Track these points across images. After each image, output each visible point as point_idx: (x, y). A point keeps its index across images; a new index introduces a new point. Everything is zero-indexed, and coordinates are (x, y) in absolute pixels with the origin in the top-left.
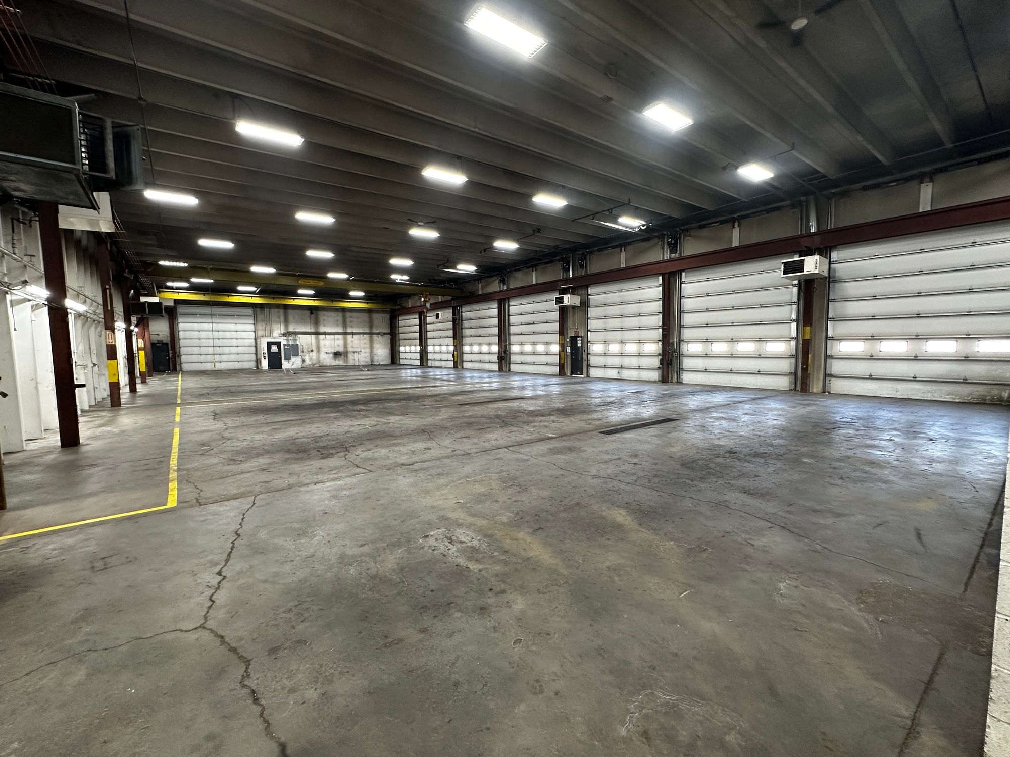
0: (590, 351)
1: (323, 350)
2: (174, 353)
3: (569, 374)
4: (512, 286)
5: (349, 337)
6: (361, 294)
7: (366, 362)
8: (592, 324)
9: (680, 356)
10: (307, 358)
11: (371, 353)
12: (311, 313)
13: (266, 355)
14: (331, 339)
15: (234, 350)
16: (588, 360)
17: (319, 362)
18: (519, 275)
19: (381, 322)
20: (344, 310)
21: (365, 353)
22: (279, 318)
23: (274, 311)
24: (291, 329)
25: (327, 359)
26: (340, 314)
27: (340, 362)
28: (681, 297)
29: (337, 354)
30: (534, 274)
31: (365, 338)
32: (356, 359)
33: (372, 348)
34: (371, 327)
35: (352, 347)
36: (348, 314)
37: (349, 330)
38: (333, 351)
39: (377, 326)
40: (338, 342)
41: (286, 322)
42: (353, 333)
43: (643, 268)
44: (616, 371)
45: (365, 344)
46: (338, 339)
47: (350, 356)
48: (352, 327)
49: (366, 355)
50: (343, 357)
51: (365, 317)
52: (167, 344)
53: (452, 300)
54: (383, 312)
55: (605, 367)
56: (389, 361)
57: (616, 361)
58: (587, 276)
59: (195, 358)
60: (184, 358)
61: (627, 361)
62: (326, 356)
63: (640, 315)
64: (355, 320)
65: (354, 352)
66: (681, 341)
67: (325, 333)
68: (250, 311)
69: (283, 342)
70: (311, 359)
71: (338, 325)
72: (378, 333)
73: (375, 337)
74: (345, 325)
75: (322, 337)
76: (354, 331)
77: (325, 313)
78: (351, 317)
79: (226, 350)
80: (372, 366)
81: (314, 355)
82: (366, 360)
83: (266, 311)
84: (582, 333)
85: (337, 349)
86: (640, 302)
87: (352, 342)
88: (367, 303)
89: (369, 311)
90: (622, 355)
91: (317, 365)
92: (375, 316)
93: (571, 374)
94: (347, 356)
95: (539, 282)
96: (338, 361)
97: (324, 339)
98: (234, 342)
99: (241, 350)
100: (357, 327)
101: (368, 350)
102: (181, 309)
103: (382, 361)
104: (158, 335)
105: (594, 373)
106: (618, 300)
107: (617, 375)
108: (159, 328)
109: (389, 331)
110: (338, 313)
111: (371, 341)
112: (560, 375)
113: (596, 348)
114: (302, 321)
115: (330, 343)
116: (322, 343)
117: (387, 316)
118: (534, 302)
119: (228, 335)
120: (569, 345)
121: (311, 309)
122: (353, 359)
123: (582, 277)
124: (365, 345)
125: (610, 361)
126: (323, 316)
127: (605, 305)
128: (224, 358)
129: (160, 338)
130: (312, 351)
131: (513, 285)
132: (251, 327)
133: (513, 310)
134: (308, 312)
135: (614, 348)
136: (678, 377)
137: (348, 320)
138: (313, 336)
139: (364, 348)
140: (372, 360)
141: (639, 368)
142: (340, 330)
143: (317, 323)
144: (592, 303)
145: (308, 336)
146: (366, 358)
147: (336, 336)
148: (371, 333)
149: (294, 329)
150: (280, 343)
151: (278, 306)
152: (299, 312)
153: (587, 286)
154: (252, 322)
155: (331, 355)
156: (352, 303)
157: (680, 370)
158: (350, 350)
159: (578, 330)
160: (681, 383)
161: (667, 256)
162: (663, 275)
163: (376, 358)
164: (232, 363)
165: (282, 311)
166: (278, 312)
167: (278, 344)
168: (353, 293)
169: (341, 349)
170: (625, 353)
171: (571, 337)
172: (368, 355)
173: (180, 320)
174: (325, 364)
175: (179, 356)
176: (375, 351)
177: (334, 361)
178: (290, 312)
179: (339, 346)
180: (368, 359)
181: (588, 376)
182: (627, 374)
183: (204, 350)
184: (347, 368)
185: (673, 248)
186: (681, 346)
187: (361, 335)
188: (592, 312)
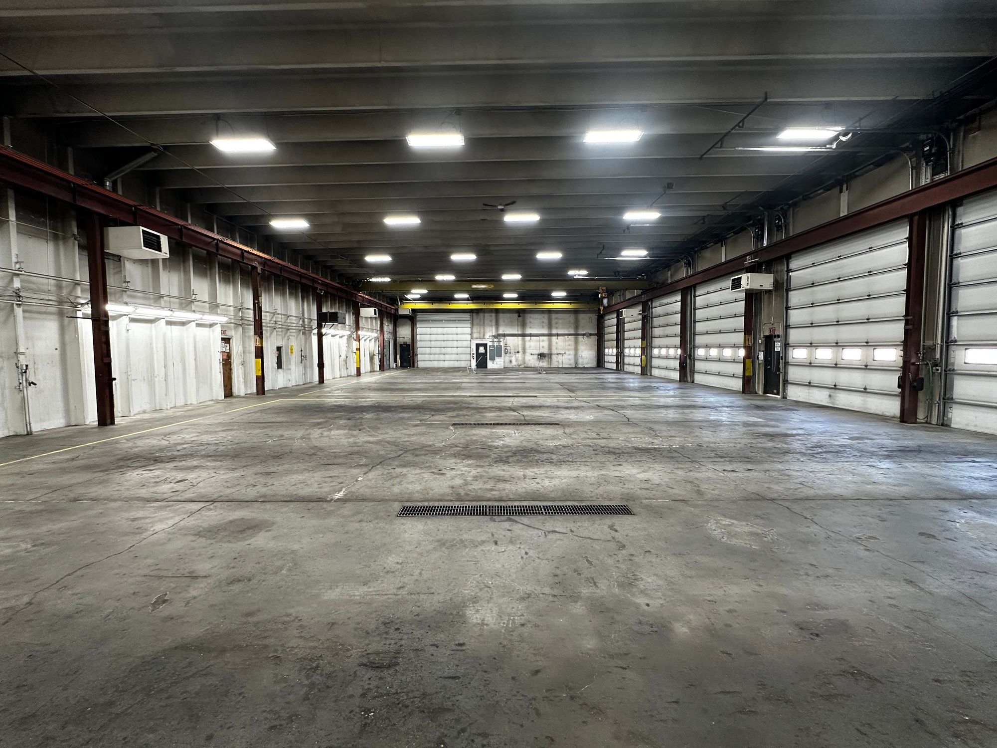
0: (790, 360)
1: (528, 351)
2: (413, 352)
3: (760, 393)
4: (700, 268)
5: (554, 338)
6: (563, 294)
7: (570, 365)
8: (795, 316)
9: (948, 373)
10: (513, 359)
11: (576, 355)
12: (519, 316)
13: (475, 356)
14: (537, 341)
15: (455, 350)
16: (786, 373)
17: (525, 363)
18: (707, 254)
19: (588, 322)
20: (550, 311)
21: (569, 355)
22: (491, 321)
23: (487, 315)
24: (501, 332)
25: (532, 361)
26: (546, 316)
27: (544, 364)
28: (953, 256)
29: (542, 356)
30: (723, 248)
31: (570, 340)
32: (560, 361)
33: (576, 350)
34: (577, 327)
35: (556, 349)
36: (554, 316)
37: (554, 332)
38: (538, 352)
39: (583, 327)
40: (542, 344)
41: (497, 325)
42: (558, 335)
43: (872, 212)
44: (826, 393)
45: (569, 345)
46: (543, 341)
47: (554, 357)
48: (557, 328)
49: (570, 357)
50: (547, 358)
51: (571, 318)
52: (409, 345)
53: (642, 294)
54: (590, 312)
55: (810, 385)
56: (594, 364)
57: (827, 376)
58: (789, 239)
59: (427, 357)
60: (419, 357)
61: (844, 378)
62: (531, 357)
63: (869, 297)
64: (560, 321)
65: (558, 354)
66: (949, 343)
67: (531, 335)
68: (467, 316)
69: (489, 344)
70: (517, 360)
71: (543, 327)
72: (584, 335)
73: (580, 338)
74: (550, 326)
75: (528, 338)
76: (559, 332)
77: (532, 315)
78: (557, 318)
79: (449, 350)
80: (576, 369)
81: (520, 355)
82: (570, 362)
83: (481, 315)
84: (779, 331)
85: (542, 351)
86: (870, 273)
87: (557, 343)
88: (571, 303)
89: (575, 312)
90: (836, 366)
91: (523, 366)
92: (581, 316)
93: (765, 392)
94: (551, 358)
95: (729, 258)
96: (542, 362)
97: (529, 341)
98: (455, 344)
99: (460, 350)
100: (561, 328)
101: (572, 352)
102: (420, 316)
103: (587, 364)
104: (404, 338)
105: (794, 393)
106: (835, 274)
107: (828, 400)
108: (404, 333)
109: (595, 332)
110: (543, 315)
111: (576, 343)
112: (743, 392)
113: (798, 354)
114: (511, 324)
115: (536, 345)
116: (528, 344)
117: (594, 317)
118: (721, 289)
119: (450, 337)
120: (763, 348)
121: (520, 312)
122: (557, 361)
123: (782, 242)
124: (570, 347)
125: (817, 376)
126: (530, 318)
127: (813, 285)
128: (447, 357)
129: (405, 340)
130: (518, 352)
131: (701, 266)
132: (468, 330)
133: (699, 301)
134: (516, 315)
135: (824, 355)
136: (943, 414)
137: (554, 322)
138: (520, 338)
139: (569, 350)
140: (576, 363)
141: (865, 391)
142: (545, 331)
143: (523, 325)
144: (794, 283)
145: (515, 338)
146: (570, 360)
147: (542, 338)
148: (576, 335)
149: (504, 331)
150: (486, 344)
151: (491, 311)
152: (508, 315)
153: (788, 257)
154: (469, 326)
155: (536, 357)
156: (555, 304)
157: (947, 400)
158: (554, 351)
159: (775, 325)
160: (948, 426)
161: (925, 179)
162: (910, 218)
163: (580, 361)
164: (452, 362)
165: (494, 315)
166: (491, 316)
167: (485, 345)
168: (555, 294)
169: (546, 351)
170: (842, 363)
171: (766, 337)
172: (572, 357)
173: (418, 326)
174: (529, 365)
175: (417, 355)
176: (580, 353)
177: (538, 362)
178: (501, 315)
179: (543, 347)
180: (572, 362)
181: (784, 397)
182: (844, 400)
183: (433, 350)
184: (550, 370)
185: (939, 161)
186: (952, 354)
187: (566, 337)
188: (795, 298)
